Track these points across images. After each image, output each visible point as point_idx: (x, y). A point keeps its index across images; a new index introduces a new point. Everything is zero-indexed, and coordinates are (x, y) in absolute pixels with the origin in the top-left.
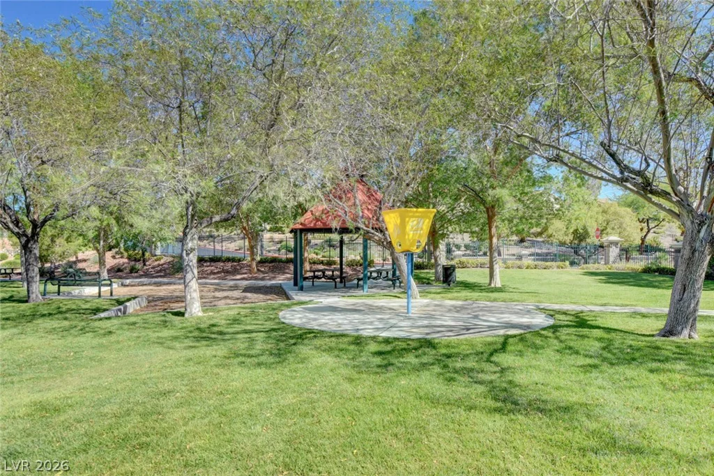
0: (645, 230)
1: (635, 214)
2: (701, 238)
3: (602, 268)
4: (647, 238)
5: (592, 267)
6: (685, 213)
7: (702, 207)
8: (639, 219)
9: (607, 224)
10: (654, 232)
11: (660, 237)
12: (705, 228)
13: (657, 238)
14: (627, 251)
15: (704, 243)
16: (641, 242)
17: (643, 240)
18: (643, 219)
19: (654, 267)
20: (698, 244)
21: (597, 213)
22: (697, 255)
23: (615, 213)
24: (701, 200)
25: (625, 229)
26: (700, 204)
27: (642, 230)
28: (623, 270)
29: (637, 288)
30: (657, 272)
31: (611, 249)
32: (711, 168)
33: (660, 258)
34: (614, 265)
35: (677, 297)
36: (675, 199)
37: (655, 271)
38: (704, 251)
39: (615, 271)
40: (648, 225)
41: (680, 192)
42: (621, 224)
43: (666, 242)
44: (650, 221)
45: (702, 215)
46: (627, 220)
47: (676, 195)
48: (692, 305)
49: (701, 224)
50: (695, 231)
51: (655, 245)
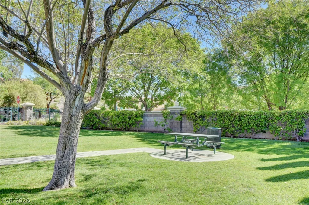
0: (49, 100)
1: (43, 89)
2: (76, 105)
3: (22, 123)
4: (50, 104)
5: (15, 123)
6: (64, 84)
7: (76, 80)
8: (46, 93)
9: (27, 94)
10: (55, 101)
11: (57, 104)
12: (79, 97)
13: (56, 104)
14: (39, 112)
15: (78, 110)
16: (47, 107)
17: (48, 105)
18: (48, 93)
19: (53, 122)
20: (74, 111)
21: (20, 87)
22: (74, 119)
23: (32, 88)
24: (76, 75)
25: (38, 98)
26: (75, 78)
27: (47, 99)
28: (34, 124)
29: (41, 137)
30: (54, 125)
31: (27, 111)
32: (82, 50)
33: (56, 116)
34: (29, 121)
35: (60, 155)
36: (57, 71)
37: (53, 124)
38: (78, 116)
39: (30, 125)
40: (51, 96)
41: (60, 66)
42: (35, 95)
43: (60, 107)
44: (52, 95)
45: (76, 87)
46: (39, 93)
47: (58, 68)
48: (71, 160)
49: (76, 94)
50: (72, 100)
51: (55, 108)
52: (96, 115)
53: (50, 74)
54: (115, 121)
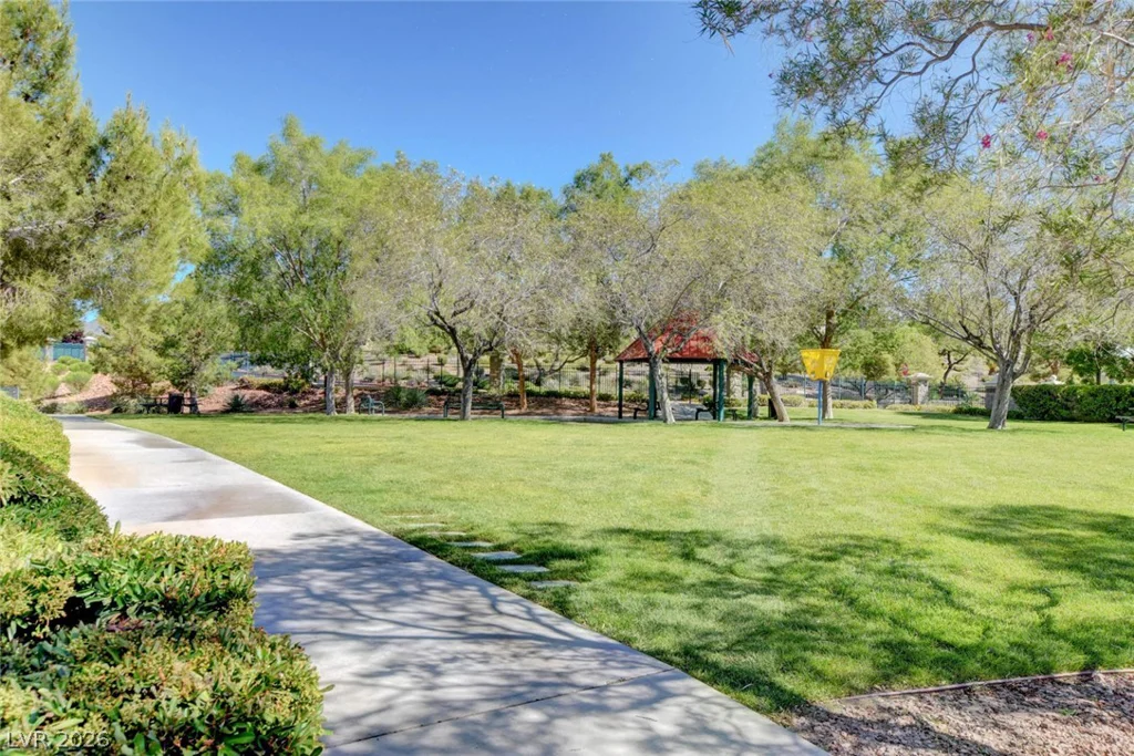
0: (946, 366)
3: (911, 408)
5: (900, 407)
13: (960, 377)
19: (965, 408)
24: (1008, 353)
27: (943, 364)
28: (933, 411)
31: (920, 388)
32: (1012, 336)
34: (923, 406)
36: (995, 351)
37: (966, 412)
40: (949, 358)
41: (997, 347)
52: (1050, 394)
53: (991, 355)
54: (1088, 404)
